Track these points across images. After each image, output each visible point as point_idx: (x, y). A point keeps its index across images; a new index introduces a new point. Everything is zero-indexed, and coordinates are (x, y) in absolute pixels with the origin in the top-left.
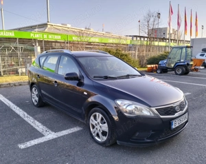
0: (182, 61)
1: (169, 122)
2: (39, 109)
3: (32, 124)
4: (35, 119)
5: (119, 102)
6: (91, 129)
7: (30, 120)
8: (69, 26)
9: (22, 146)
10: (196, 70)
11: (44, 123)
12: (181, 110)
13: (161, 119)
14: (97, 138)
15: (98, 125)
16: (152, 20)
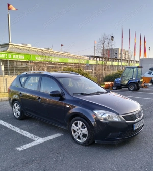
0: (134, 79)
1: (132, 125)
2: (21, 121)
3: (21, 133)
4: (22, 129)
5: (96, 112)
6: (73, 134)
7: (17, 130)
8: (29, 46)
9: (20, 149)
10: (146, 86)
11: (30, 131)
12: (140, 117)
13: (127, 123)
14: (77, 140)
15: (79, 130)
16: (106, 42)
